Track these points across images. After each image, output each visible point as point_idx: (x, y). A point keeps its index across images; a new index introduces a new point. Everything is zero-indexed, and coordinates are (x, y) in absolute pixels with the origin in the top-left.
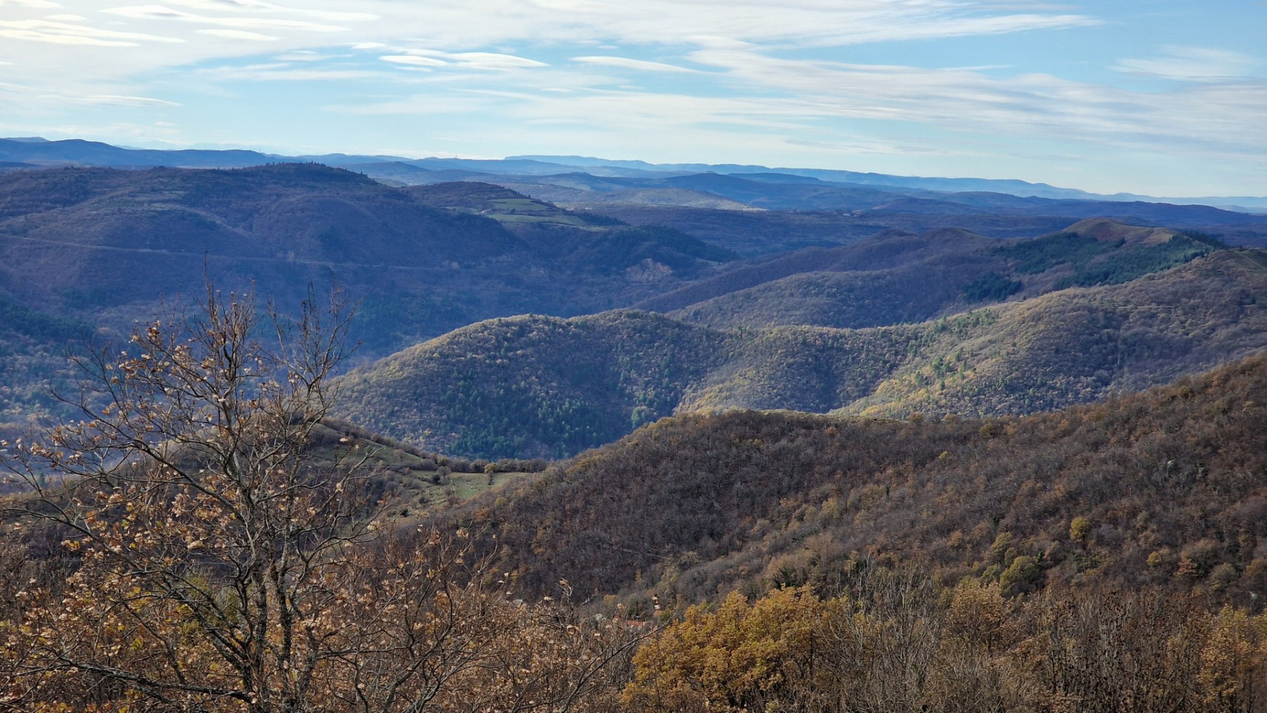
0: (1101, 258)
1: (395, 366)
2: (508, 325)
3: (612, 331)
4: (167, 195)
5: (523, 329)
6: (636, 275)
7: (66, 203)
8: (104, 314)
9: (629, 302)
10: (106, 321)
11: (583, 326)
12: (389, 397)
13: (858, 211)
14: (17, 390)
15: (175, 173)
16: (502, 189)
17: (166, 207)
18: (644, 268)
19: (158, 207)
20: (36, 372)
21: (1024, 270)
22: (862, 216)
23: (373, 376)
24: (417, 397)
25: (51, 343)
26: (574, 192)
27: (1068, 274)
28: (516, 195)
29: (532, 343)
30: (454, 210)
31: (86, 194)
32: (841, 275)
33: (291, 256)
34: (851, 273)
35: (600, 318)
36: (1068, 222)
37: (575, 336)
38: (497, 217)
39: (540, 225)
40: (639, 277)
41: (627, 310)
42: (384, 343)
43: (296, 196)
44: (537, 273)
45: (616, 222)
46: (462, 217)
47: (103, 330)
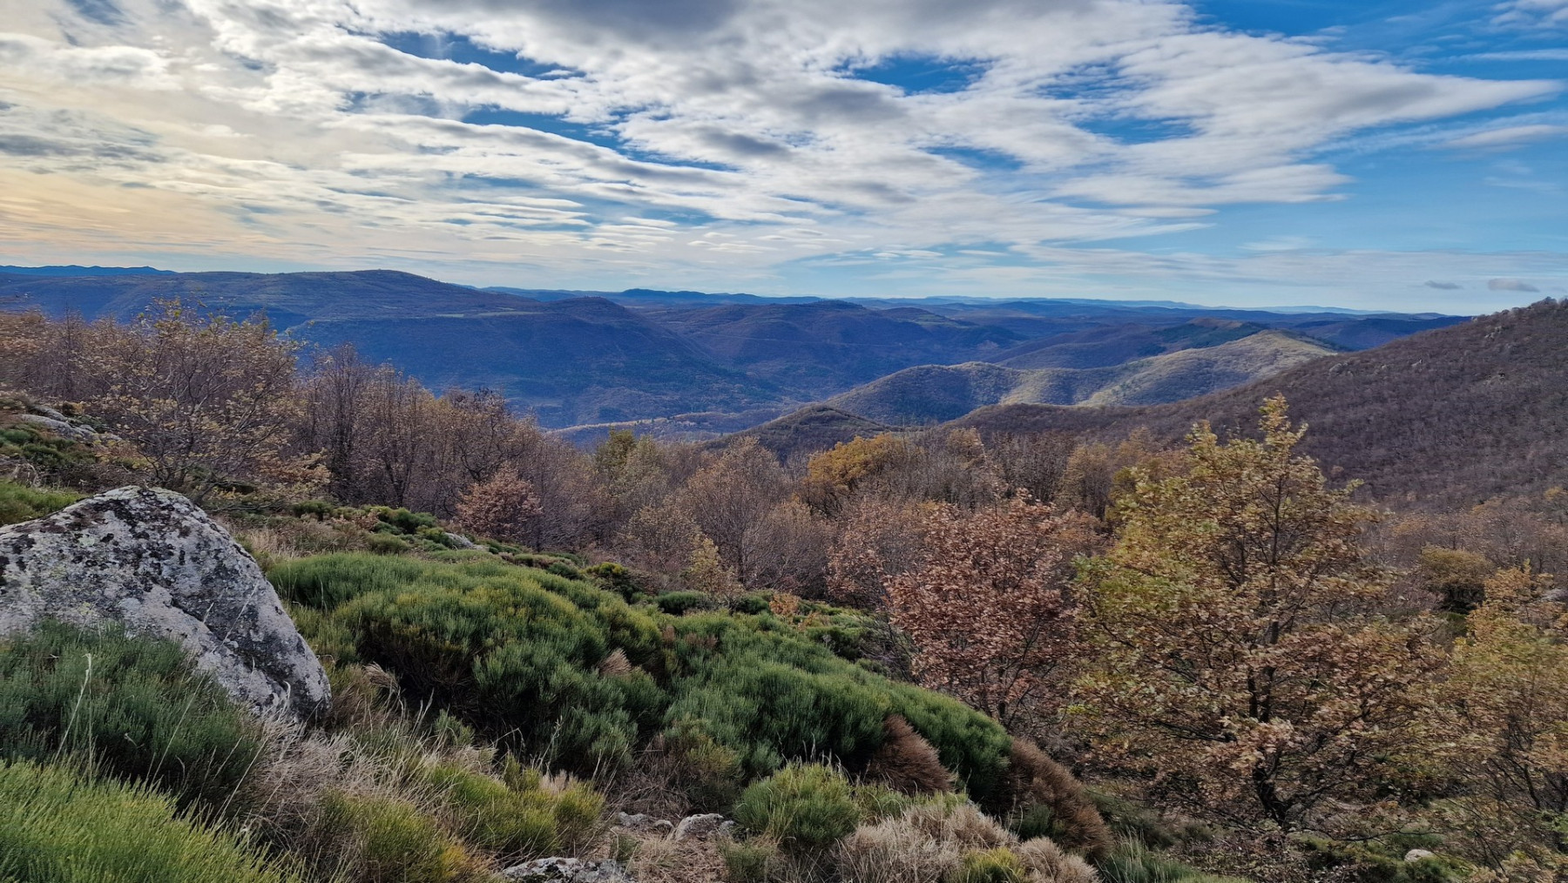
0: (1206, 335)
1: (871, 387)
2: (922, 369)
3: (968, 372)
4: (776, 316)
5: (928, 371)
6: (982, 348)
7: (735, 320)
8: (750, 367)
9: (978, 359)
10: (751, 370)
11: (955, 369)
12: (868, 401)
13: (1088, 317)
14: (714, 398)
15: (779, 306)
16: (921, 311)
17: (775, 321)
18: (985, 344)
19: (772, 321)
20: (722, 390)
21: (1167, 342)
22: (1091, 319)
23: (862, 392)
24: (881, 400)
25: (728, 379)
26: (956, 311)
27: (1189, 343)
28: (929, 313)
29: (933, 377)
30: (900, 320)
31: (743, 316)
32: (1076, 345)
33: (828, 341)
34: (1082, 344)
35: (965, 366)
36: (1190, 319)
37: (952, 374)
38: (919, 323)
39: (939, 326)
40: (983, 348)
41: (975, 363)
42: (868, 378)
43: (830, 315)
44: (937, 347)
45: (973, 324)
46: (904, 323)
47: (748, 373)
